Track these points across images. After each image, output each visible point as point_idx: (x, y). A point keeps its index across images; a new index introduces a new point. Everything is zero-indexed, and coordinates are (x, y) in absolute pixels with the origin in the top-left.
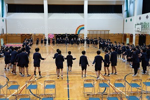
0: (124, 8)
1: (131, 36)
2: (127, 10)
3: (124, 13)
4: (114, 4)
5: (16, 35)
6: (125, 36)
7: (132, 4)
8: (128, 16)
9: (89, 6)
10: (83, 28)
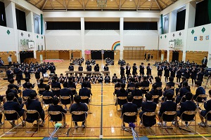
0: (159, 25)
1: (166, 52)
2: (162, 27)
3: (159, 30)
4: (150, 21)
5: (55, 52)
6: (160, 52)
7: (167, 21)
8: (163, 32)
9: (125, 23)
10: (119, 45)
